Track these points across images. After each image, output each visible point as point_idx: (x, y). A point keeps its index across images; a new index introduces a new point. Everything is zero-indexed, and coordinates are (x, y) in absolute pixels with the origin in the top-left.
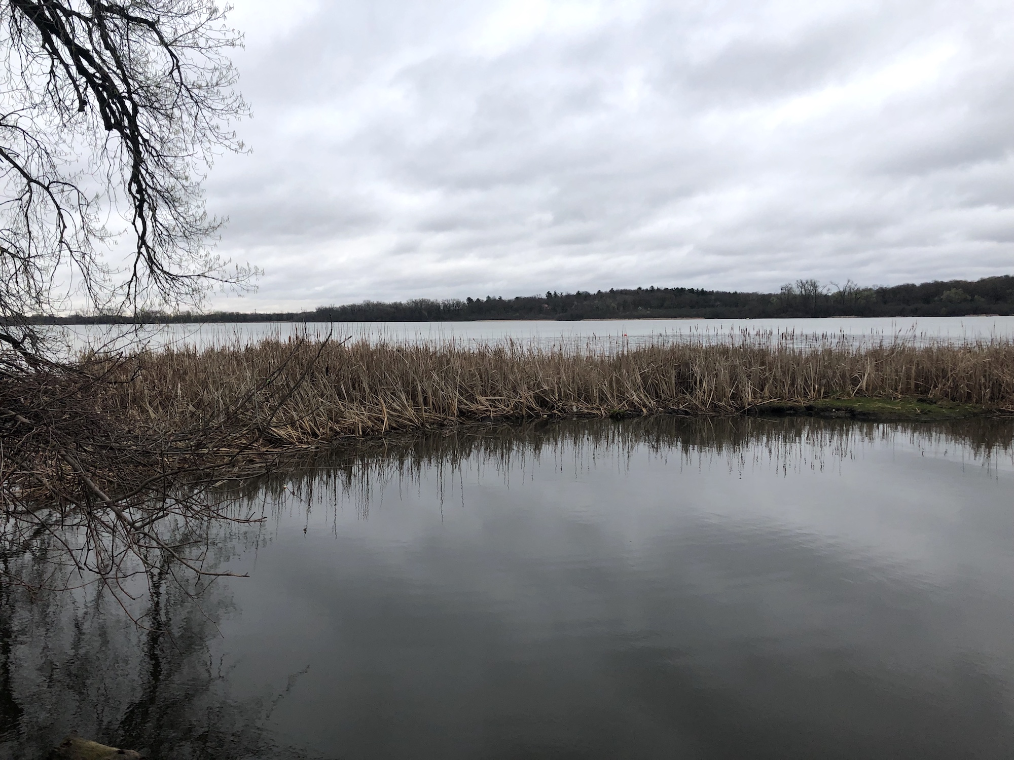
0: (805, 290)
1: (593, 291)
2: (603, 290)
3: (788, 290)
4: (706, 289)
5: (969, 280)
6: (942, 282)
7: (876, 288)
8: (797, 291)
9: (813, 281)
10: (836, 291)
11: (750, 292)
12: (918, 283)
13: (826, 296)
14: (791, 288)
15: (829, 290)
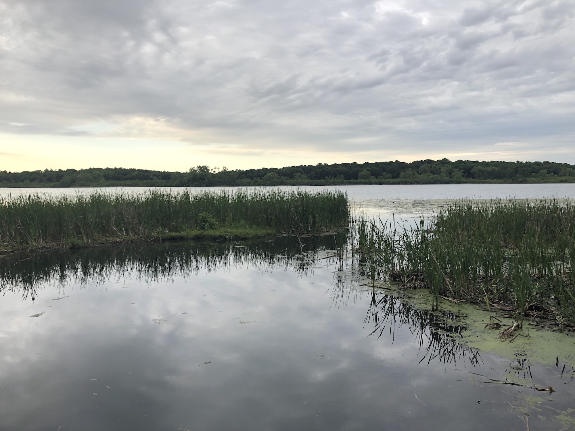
0: (202, 171)
1: (78, 169)
2: (84, 169)
4: (149, 169)
5: (278, 168)
9: (205, 167)
10: (218, 172)
11: (173, 172)
12: (256, 169)
14: (195, 170)
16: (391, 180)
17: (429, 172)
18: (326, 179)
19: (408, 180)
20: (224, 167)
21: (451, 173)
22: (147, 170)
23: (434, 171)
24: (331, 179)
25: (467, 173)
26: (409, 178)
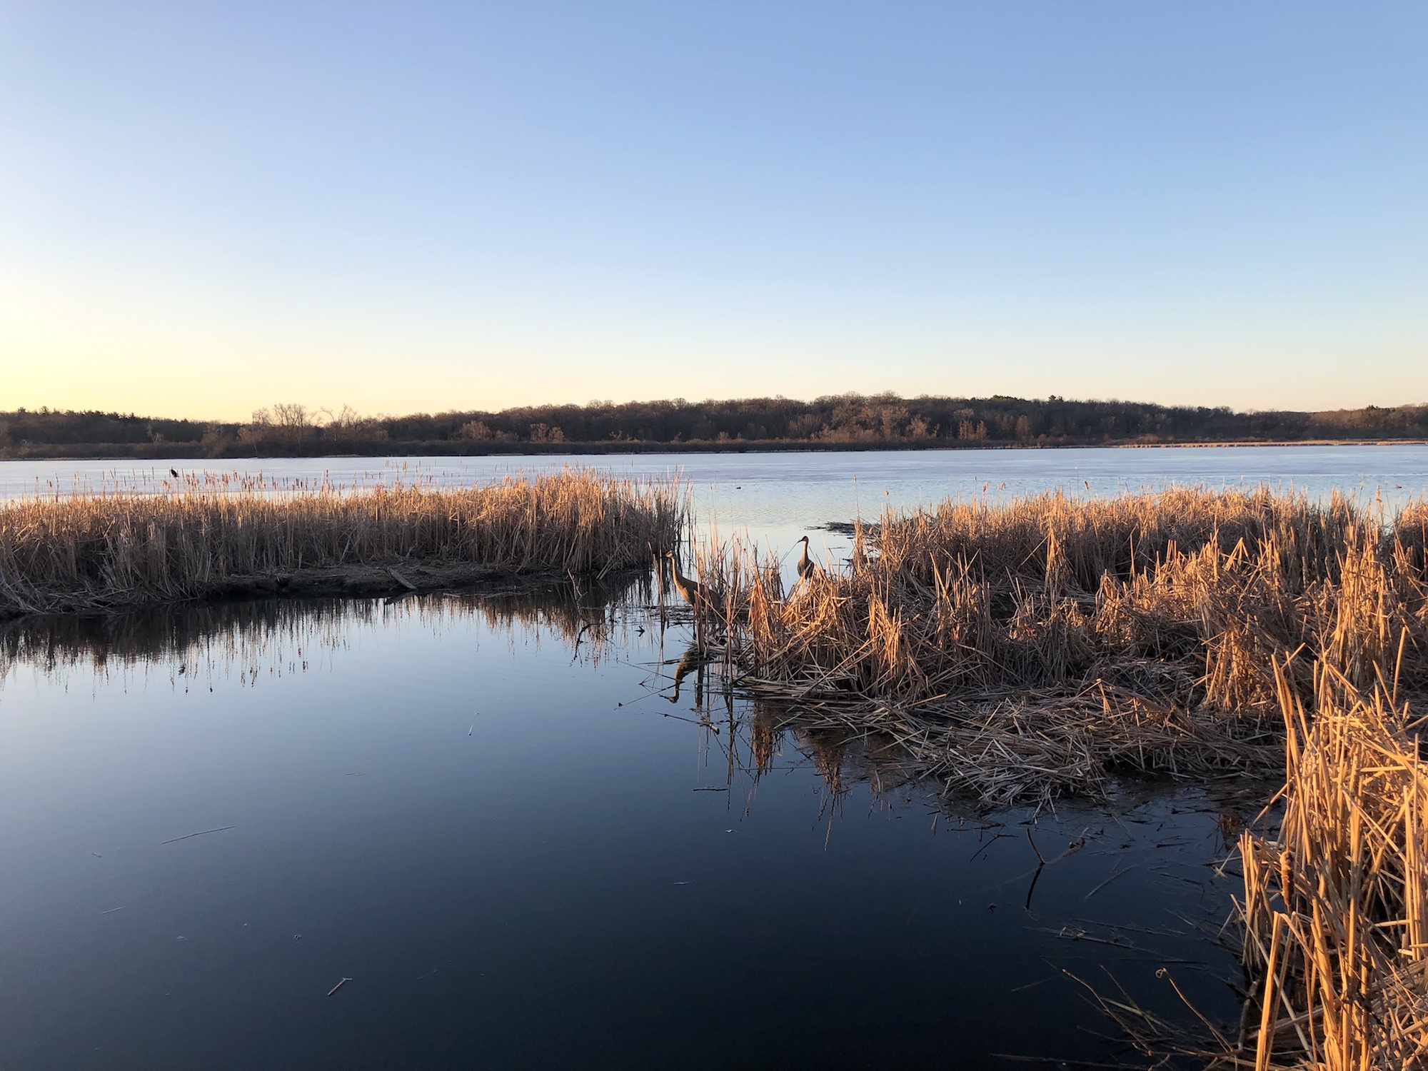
0: (287, 419)
3: (263, 419)
4: (140, 414)
5: (490, 412)
6: (461, 413)
7: (380, 419)
8: (275, 420)
9: (298, 406)
10: (329, 422)
12: (433, 413)
13: (316, 427)
14: (266, 416)
15: (320, 419)
16: (767, 441)
17: (854, 422)
18: (612, 438)
19: (806, 441)
20: (345, 408)
21: (906, 426)
22: (135, 415)
23: (868, 420)
24: (624, 438)
25: (938, 426)
26: (809, 438)
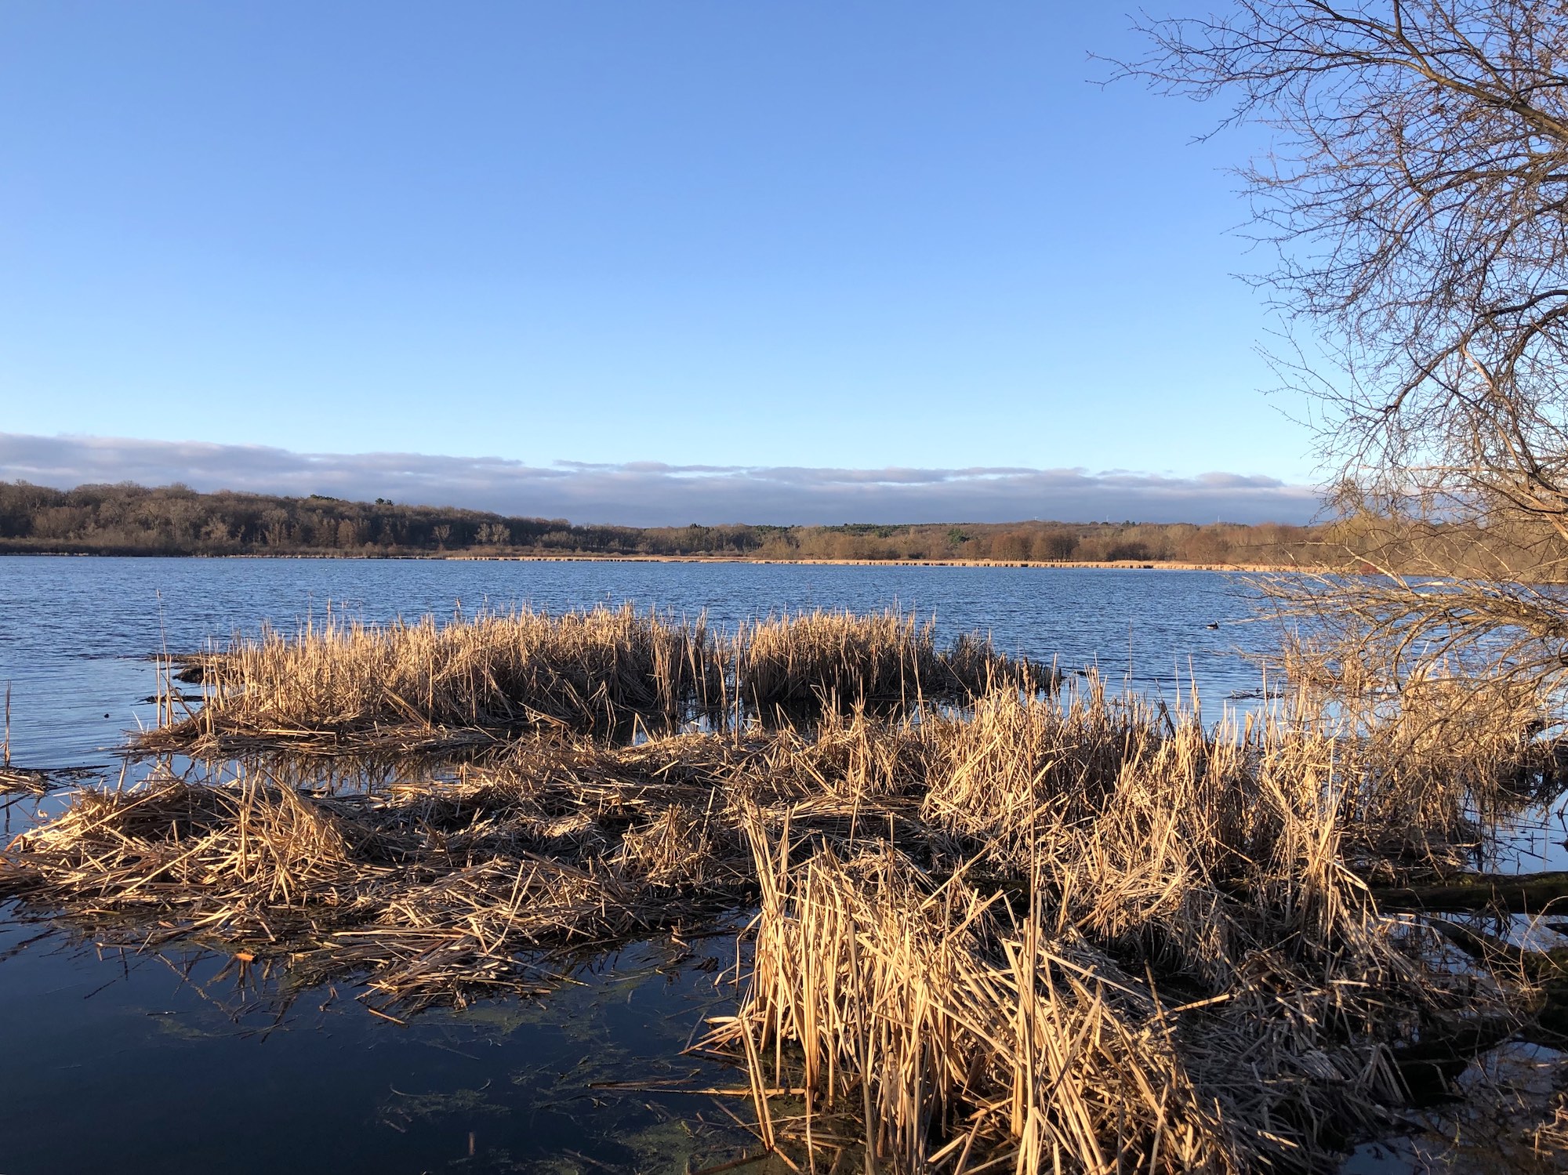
17: (131, 520)
19: (61, 541)
21: (200, 527)
23: (150, 519)
25: (243, 528)
26: (66, 538)
